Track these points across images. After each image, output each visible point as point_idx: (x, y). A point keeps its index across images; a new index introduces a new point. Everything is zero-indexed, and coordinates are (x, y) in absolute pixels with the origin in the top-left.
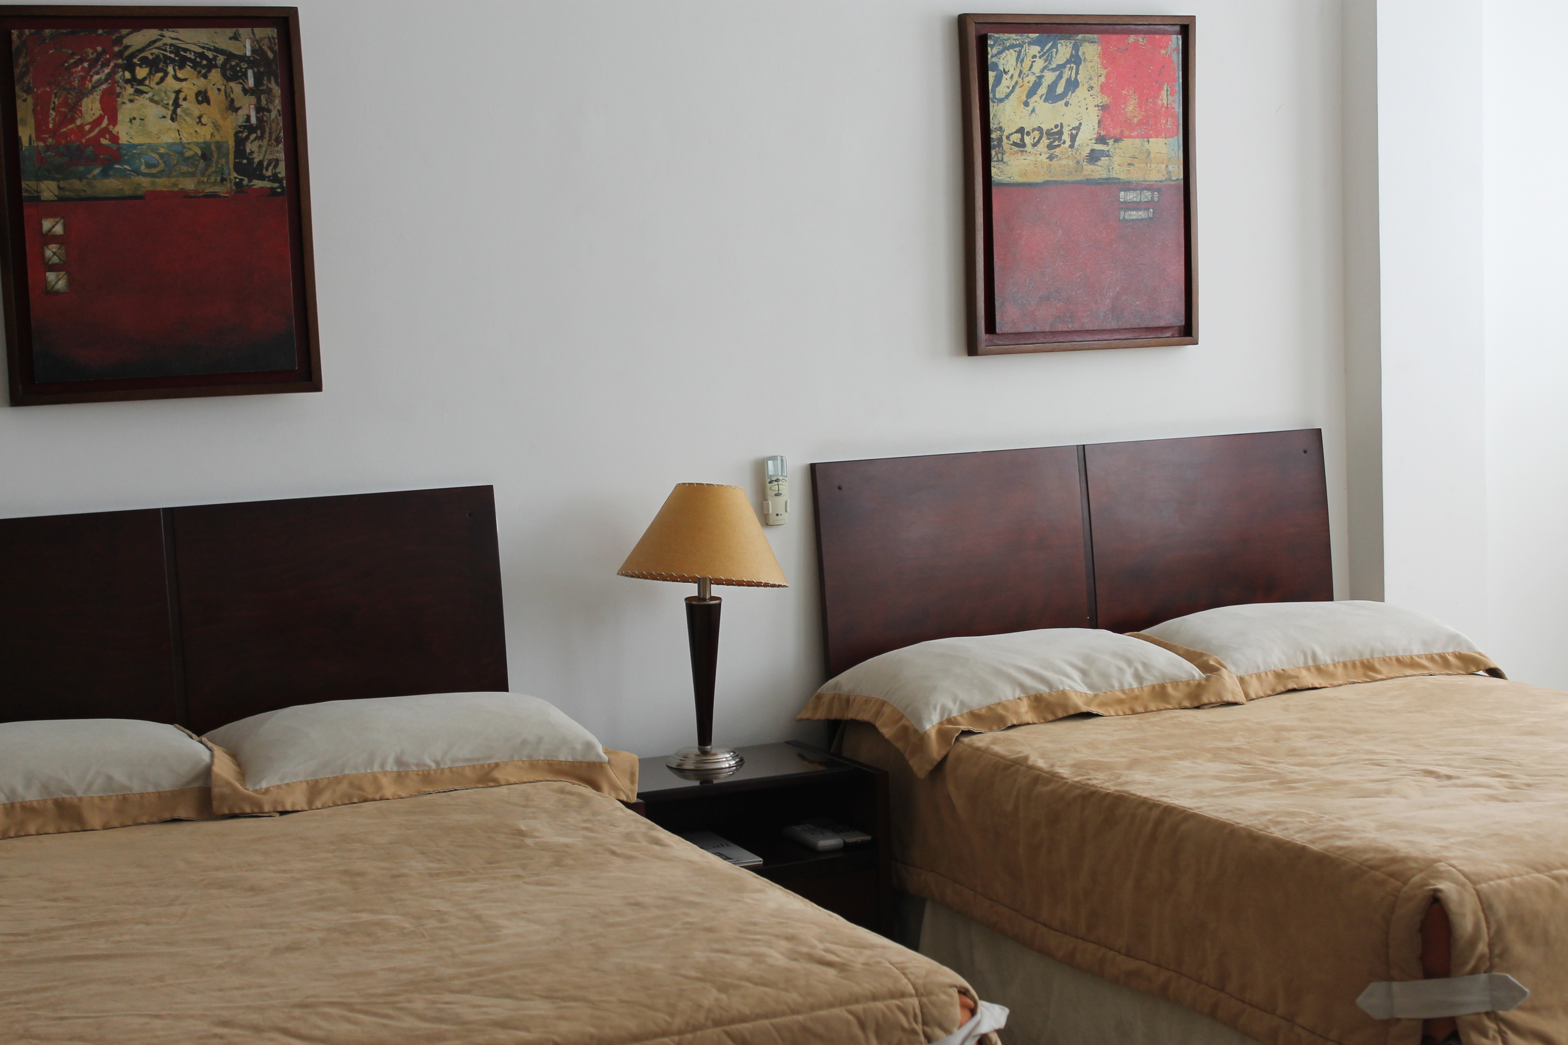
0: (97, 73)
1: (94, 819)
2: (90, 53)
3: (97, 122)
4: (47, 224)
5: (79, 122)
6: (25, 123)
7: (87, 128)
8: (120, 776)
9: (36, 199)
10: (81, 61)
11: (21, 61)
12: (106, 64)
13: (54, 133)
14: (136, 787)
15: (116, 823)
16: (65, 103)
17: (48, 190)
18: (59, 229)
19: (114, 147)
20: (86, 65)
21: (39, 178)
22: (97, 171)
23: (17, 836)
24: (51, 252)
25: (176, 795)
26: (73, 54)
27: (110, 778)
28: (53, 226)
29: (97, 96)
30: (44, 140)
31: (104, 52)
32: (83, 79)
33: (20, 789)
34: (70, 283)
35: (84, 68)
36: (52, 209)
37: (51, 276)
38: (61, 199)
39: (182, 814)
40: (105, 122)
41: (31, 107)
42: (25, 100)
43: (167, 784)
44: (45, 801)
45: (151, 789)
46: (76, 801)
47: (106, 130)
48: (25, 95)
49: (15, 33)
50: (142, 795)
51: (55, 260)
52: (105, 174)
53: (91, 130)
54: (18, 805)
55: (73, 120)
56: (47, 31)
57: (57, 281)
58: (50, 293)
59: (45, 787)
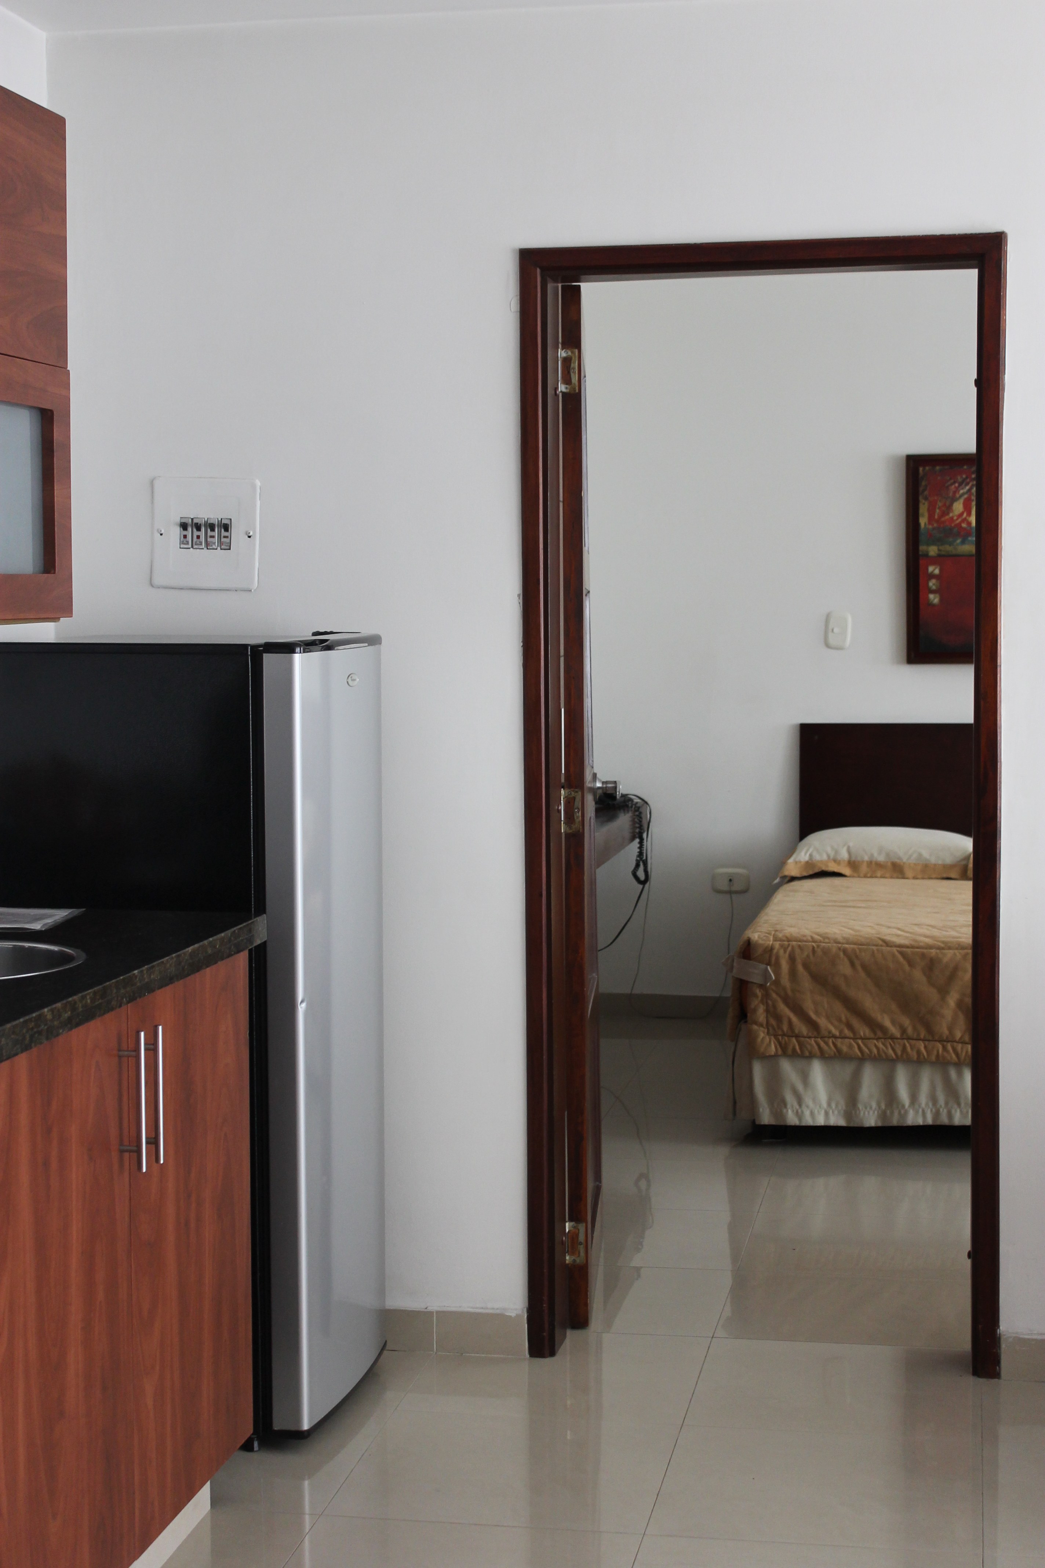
0: (962, 489)
1: (909, 873)
2: (959, 479)
3: (961, 515)
4: (931, 569)
5: (951, 515)
6: (923, 516)
7: (955, 518)
8: (926, 854)
9: (926, 555)
10: (954, 482)
11: (923, 483)
12: (967, 484)
13: (938, 521)
14: (933, 860)
15: (919, 876)
16: (945, 505)
17: (933, 551)
18: (937, 572)
19: (969, 528)
20: (957, 485)
21: (928, 545)
22: (959, 541)
23: (871, 877)
24: (932, 584)
25: (952, 867)
26: (951, 479)
27: (920, 855)
28: (934, 570)
29: (961, 501)
30: (933, 525)
31: (967, 478)
32: (955, 493)
33: (876, 855)
34: (941, 600)
35: (955, 487)
36: (934, 561)
37: (931, 596)
38: (939, 556)
39: (953, 876)
40: (965, 515)
41: (927, 507)
42: (924, 504)
43: (949, 860)
44: (888, 862)
45: (940, 862)
46: (902, 864)
47: (964, 520)
48: (924, 501)
49: (921, 469)
50: (935, 865)
51: (934, 588)
52: (963, 543)
53: (957, 519)
54: (873, 863)
55: (948, 514)
56: (938, 468)
57: (934, 599)
58: (930, 605)
59: (888, 855)
